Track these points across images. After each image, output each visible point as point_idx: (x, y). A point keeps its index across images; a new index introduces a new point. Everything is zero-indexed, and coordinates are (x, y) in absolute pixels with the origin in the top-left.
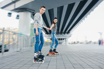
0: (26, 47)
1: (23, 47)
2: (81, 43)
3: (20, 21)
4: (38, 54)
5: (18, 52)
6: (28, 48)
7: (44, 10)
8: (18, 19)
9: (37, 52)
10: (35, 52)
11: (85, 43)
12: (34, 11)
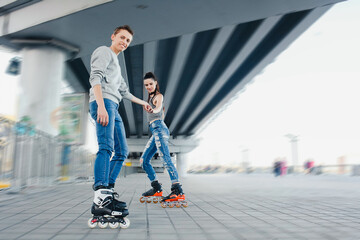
0: (43, 176)
1: (34, 176)
2: (229, 171)
3: (22, 83)
4: (108, 193)
5: (13, 197)
6: (50, 183)
7: (128, 40)
8: (16, 73)
9: (104, 187)
10: (97, 188)
11: (240, 171)
12: (76, 50)
